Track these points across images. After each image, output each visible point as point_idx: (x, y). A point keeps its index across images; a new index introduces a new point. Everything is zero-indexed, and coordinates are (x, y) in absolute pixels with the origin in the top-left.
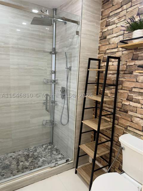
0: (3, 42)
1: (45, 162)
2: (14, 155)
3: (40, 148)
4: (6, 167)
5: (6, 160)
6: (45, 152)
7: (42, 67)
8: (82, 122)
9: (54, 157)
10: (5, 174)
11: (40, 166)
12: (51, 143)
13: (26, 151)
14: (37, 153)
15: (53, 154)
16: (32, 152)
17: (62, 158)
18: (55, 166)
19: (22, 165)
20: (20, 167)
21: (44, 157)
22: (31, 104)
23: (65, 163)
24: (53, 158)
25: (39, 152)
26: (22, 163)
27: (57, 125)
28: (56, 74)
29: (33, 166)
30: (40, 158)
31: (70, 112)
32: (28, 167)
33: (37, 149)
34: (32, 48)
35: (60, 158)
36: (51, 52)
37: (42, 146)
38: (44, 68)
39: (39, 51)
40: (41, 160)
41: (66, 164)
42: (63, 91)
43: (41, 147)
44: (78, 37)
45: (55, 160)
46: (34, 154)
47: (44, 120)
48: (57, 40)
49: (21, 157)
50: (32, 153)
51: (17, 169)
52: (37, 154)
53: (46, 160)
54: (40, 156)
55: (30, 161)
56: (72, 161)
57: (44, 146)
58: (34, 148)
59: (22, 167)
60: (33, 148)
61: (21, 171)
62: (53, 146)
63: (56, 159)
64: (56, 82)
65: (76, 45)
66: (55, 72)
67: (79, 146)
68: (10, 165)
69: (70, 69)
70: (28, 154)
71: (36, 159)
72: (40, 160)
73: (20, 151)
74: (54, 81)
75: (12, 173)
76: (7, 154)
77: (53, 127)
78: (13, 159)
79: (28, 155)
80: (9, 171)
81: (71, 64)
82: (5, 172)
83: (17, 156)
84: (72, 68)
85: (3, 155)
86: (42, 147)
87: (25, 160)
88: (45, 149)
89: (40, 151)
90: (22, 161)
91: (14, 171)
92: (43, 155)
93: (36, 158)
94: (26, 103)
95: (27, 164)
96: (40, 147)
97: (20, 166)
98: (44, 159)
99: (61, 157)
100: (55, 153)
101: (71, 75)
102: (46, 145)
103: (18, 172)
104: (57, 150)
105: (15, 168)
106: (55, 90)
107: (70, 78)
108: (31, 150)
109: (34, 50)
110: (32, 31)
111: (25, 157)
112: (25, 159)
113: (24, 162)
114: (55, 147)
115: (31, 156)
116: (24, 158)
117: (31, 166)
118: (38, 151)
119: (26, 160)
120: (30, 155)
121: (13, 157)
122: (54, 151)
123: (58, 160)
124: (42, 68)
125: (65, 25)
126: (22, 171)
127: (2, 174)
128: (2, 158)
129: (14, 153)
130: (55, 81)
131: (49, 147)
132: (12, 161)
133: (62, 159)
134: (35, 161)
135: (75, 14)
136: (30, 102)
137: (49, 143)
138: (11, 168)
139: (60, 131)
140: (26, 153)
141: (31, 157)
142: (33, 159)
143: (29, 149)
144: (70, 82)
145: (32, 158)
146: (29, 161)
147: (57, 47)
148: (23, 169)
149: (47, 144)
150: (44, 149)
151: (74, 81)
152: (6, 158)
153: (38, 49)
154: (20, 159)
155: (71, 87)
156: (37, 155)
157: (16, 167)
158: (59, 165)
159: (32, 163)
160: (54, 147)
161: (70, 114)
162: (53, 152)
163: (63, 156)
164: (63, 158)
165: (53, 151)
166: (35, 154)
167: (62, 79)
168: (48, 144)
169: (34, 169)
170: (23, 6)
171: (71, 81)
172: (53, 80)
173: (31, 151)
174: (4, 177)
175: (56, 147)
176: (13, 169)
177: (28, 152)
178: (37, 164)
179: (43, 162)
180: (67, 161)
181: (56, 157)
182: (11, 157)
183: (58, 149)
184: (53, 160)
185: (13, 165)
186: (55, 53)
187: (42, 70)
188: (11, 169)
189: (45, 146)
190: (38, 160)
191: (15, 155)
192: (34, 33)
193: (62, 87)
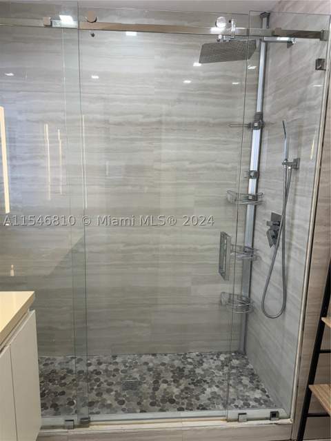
0: (141, 113)
1: (218, 399)
2: (153, 362)
3: (212, 358)
4: (132, 386)
5: (135, 370)
6: (221, 373)
7: (225, 163)
8: (323, 319)
9: (241, 391)
10: (126, 402)
11: (203, 408)
12: (241, 353)
13: (179, 358)
14: (203, 370)
15: (241, 382)
16: (191, 364)
17: (262, 401)
18: (237, 420)
19: (165, 390)
20: (159, 394)
21: (217, 386)
22: (195, 250)
23: (267, 419)
24: (241, 394)
25: (207, 370)
26: (165, 386)
27: (255, 311)
28: (260, 180)
29: (186, 401)
30: (206, 386)
31: (290, 286)
32: (177, 400)
33: (205, 360)
34: (203, 119)
35: (256, 400)
36: (250, 124)
37: (218, 355)
38: (229, 166)
39: (220, 125)
40: (209, 390)
41: (269, 422)
42: (275, 225)
43: (215, 358)
44: (321, 75)
45: (242, 402)
46: (195, 371)
47: (224, 293)
48: (267, 93)
49: (166, 370)
50: (192, 366)
51: (151, 397)
52: (202, 373)
53: (219, 395)
54: (208, 379)
55: (182, 387)
56: (288, 421)
57: (222, 358)
58: (197, 355)
59: (163, 396)
60: (194, 354)
61: (159, 406)
62: (244, 361)
63: (246, 400)
64: (259, 200)
65: (315, 99)
66: (257, 175)
67: (310, 386)
68: (140, 383)
69: (295, 165)
70: (182, 366)
71: (197, 386)
72: (205, 390)
73: (166, 355)
74: (253, 196)
75: (140, 404)
76: (140, 355)
77: (247, 315)
78: (150, 370)
79: (181, 370)
80: (135, 397)
81: (299, 153)
82: (127, 396)
83: (159, 365)
84: (302, 163)
85: (132, 356)
86: (218, 357)
87: (172, 379)
88: (224, 364)
89: (211, 368)
90: (165, 382)
91: (145, 401)
92: (216, 380)
93: (199, 382)
94: (183, 247)
95: (176, 391)
96: (211, 356)
97: (159, 391)
98: (216, 389)
99: (261, 398)
100: (248, 382)
101: (298, 183)
102: (228, 356)
103: (152, 404)
104: (253, 376)
105: (148, 393)
106: (256, 221)
107: (296, 189)
108: (190, 358)
109: (207, 124)
110: (204, 78)
111: (174, 373)
112: (172, 377)
113: (170, 385)
114: (250, 366)
115: (188, 373)
116: (171, 374)
117: (183, 398)
118: (205, 366)
119: (174, 381)
120: (186, 372)
121: (151, 365)
122: (246, 376)
123: (252, 403)
124: (225, 166)
125: (289, 49)
126: (161, 404)
127: (120, 399)
128: (130, 361)
129: (153, 358)
130: (255, 198)
131: (235, 362)
132: (145, 374)
133: (261, 404)
134: (193, 389)
135: (317, 12)
136: (192, 246)
137: (235, 352)
138: (141, 389)
139: (263, 330)
140: (177, 363)
141: (187, 377)
142: (191, 382)
143: (187, 356)
144: (294, 202)
145: (189, 380)
146: (180, 385)
147: (267, 109)
148: (163, 401)
149: (230, 353)
150: (220, 363)
151: (304, 198)
152: (136, 365)
153: (217, 121)
154: (162, 375)
155: (296, 216)
156: (201, 375)
157: (151, 391)
158: (248, 420)
159: (186, 393)
160: (248, 366)
161: (289, 291)
162: (242, 377)
163: (267, 396)
164: (265, 401)
165: (242, 375)
166: (198, 371)
167: (273, 192)
168: (233, 354)
169: (187, 409)
170: (186, 24)
171: (298, 198)
172: (250, 195)
173: (190, 360)
174: (124, 406)
175: (252, 367)
176: (144, 394)
177: (183, 362)
178: (198, 399)
179: (213, 397)
180: (274, 415)
181: (247, 394)
182: (146, 363)
183: (255, 373)
184: (238, 399)
185: (145, 385)
186: (261, 127)
187: (226, 169)
188: (141, 392)
189: (226, 356)
190: (201, 389)
191: (155, 361)
192: (211, 82)
193: (272, 214)
